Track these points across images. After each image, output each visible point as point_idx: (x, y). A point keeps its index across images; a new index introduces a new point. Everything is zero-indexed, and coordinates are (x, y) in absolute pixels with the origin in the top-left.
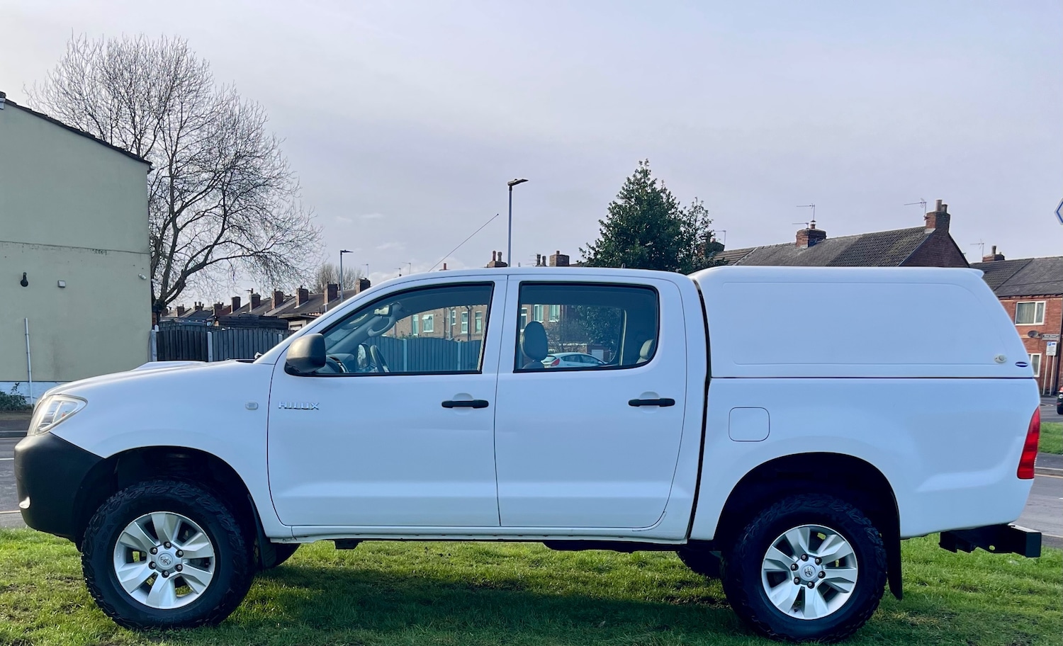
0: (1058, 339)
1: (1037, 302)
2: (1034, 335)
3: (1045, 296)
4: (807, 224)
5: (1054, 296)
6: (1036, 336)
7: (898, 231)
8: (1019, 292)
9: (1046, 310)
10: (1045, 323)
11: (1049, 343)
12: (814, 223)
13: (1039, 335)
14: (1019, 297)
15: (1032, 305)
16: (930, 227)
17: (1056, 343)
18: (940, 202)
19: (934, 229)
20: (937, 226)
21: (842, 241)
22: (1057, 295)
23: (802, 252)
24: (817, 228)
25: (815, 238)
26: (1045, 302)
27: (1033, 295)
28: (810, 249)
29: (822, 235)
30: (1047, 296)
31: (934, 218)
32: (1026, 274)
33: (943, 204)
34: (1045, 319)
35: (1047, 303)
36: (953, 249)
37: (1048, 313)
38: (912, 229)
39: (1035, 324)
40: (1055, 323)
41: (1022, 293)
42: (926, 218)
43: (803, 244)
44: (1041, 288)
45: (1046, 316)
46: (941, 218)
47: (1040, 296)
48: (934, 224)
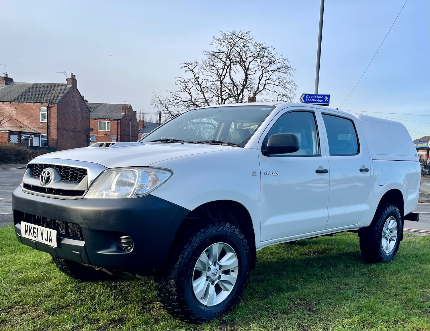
0: (116, 137)
1: (107, 122)
2: (107, 135)
3: (110, 119)
4: (4, 74)
5: (113, 120)
6: (108, 136)
7: (53, 84)
8: (98, 117)
9: (111, 125)
10: (111, 130)
11: (113, 139)
12: (7, 74)
13: (109, 135)
14: (99, 119)
15: (105, 123)
16: (70, 84)
17: (116, 139)
18: (72, 74)
19: (72, 86)
20: (72, 84)
21: (24, 85)
22: (114, 120)
23: (2, 87)
24: (9, 76)
25: (8, 81)
26: (110, 122)
27: (105, 119)
28: (7, 86)
29: (11, 80)
30: (111, 120)
31: (70, 81)
32: (100, 110)
33: (74, 75)
34: (111, 129)
35: (111, 122)
36: (79, 96)
37: (111, 127)
38: (60, 84)
39: (107, 131)
40: (115, 131)
41: (100, 117)
42: (67, 80)
43: (2, 83)
44: (107, 116)
45: (111, 128)
46: (73, 81)
47: (108, 120)
48: (71, 83)
